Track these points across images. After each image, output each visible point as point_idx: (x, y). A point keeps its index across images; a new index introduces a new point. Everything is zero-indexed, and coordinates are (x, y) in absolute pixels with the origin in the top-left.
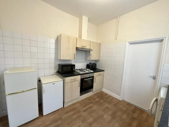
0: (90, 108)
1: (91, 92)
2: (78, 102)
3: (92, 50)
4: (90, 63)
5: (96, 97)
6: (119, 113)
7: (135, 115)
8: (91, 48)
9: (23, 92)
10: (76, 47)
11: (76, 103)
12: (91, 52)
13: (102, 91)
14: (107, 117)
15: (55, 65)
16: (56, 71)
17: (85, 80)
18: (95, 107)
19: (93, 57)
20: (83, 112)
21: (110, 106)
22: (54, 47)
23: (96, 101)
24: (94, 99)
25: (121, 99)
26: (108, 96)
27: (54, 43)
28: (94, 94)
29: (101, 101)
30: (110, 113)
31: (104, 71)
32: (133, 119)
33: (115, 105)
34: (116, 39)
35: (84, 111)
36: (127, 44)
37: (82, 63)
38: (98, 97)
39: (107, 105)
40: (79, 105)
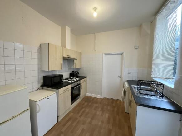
0: (83, 112)
1: (79, 99)
2: (70, 111)
3: (76, 59)
4: (72, 72)
5: (84, 102)
6: (105, 107)
7: (114, 105)
8: (75, 57)
9: (13, 117)
10: (63, 57)
11: (68, 113)
12: (75, 61)
13: (86, 96)
14: (99, 113)
15: (38, 78)
16: (40, 85)
17: (75, 88)
18: (87, 110)
19: (77, 65)
20: (79, 118)
21: (97, 105)
22: (37, 57)
23: (86, 106)
24: (83, 104)
25: (102, 98)
26: (93, 98)
27: (37, 52)
28: (81, 101)
29: (90, 104)
30: (100, 109)
31: (86, 77)
32: (114, 107)
33: (100, 103)
34: (95, 50)
35: (80, 116)
36: (104, 55)
37: (66, 72)
38: (86, 102)
39: (95, 105)
40: (72, 114)
